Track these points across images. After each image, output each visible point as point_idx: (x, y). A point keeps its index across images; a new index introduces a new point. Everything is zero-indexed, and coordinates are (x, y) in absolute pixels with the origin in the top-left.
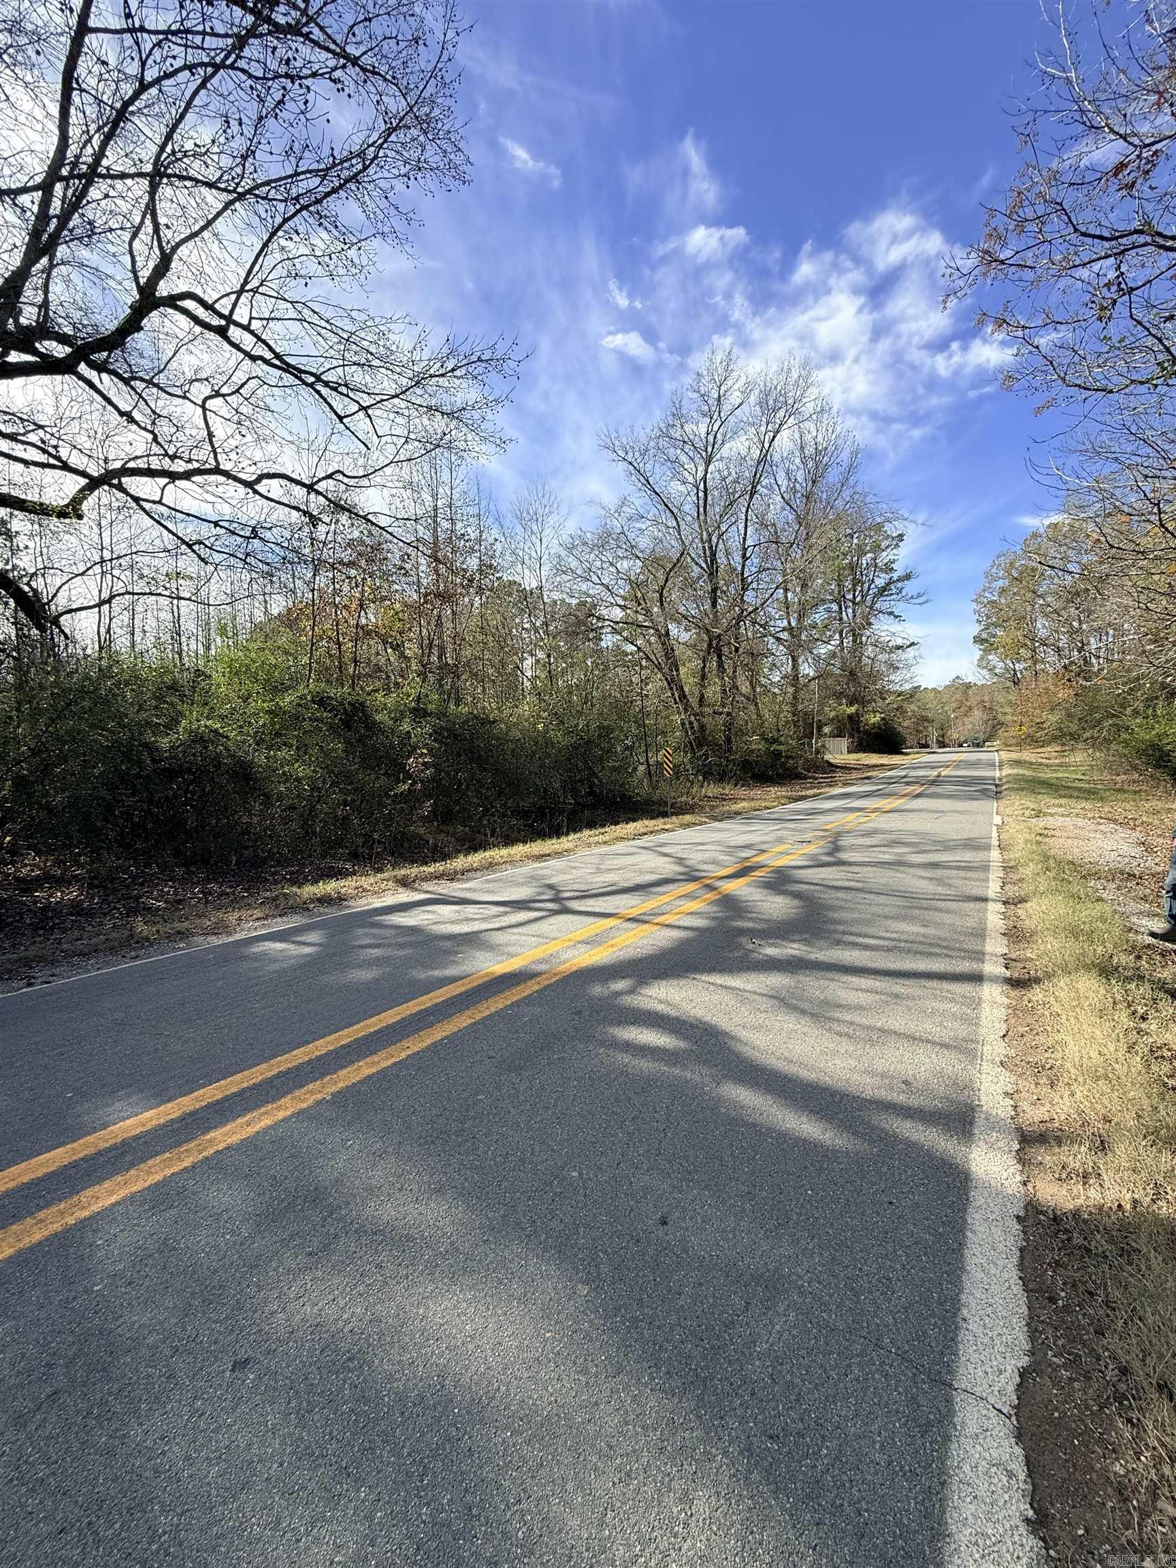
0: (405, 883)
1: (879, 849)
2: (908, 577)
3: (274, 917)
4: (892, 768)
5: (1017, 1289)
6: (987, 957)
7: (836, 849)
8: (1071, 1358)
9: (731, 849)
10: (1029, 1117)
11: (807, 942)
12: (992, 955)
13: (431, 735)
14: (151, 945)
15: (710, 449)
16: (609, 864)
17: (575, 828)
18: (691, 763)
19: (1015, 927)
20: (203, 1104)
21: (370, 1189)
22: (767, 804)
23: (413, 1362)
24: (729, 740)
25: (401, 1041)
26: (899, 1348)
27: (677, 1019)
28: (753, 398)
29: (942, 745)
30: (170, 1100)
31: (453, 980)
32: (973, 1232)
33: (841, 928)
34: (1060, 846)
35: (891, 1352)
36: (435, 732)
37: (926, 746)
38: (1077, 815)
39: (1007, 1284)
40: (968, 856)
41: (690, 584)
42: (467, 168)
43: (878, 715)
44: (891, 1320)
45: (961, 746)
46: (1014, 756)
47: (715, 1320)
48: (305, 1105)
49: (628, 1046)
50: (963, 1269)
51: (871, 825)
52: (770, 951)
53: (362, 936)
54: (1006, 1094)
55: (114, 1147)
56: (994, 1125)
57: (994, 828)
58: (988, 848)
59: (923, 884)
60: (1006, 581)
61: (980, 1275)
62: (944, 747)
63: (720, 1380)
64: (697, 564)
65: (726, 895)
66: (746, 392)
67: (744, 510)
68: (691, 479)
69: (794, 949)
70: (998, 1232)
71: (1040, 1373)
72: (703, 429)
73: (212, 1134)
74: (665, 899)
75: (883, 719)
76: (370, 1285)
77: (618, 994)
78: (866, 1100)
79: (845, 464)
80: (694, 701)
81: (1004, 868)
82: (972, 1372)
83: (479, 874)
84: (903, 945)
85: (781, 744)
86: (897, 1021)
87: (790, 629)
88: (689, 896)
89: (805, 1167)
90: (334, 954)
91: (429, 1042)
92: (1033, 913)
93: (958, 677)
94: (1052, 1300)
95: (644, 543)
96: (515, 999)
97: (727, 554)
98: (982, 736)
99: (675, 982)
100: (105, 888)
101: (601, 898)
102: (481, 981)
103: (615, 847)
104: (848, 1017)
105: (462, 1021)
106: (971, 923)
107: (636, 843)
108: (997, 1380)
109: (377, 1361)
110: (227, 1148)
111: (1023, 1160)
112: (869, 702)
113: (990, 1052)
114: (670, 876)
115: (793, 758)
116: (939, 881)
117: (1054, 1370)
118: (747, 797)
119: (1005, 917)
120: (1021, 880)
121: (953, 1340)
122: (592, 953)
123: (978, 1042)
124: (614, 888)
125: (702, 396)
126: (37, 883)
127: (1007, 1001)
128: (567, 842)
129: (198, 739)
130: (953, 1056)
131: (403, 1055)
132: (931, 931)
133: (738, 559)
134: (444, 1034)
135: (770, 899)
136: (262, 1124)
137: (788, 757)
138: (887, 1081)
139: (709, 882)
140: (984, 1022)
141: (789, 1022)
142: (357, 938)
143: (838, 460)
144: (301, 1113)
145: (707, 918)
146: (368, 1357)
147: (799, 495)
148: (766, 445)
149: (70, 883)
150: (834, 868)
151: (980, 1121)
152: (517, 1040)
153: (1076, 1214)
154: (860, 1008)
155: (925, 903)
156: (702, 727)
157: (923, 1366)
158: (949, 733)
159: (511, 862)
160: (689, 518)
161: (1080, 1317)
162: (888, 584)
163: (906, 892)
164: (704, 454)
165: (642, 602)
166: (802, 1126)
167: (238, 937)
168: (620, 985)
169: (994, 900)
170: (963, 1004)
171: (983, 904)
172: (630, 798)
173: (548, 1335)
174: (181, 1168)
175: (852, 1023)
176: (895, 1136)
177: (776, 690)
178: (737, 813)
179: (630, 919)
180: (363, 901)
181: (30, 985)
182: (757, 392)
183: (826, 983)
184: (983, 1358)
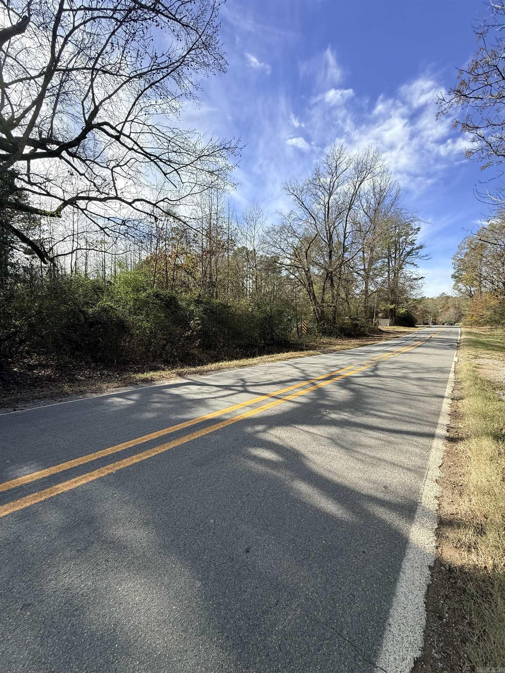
0: (180, 375)
1: (396, 370)
2: (421, 247)
3: (122, 387)
4: (409, 333)
5: (422, 609)
6: (439, 426)
7: (376, 369)
8: (445, 655)
9: (327, 367)
10: (445, 510)
11: (352, 413)
12: (441, 424)
13: (202, 312)
14: (69, 396)
15: (331, 189)
16: (271, 371)
17: (260, 355)
18: (317, 327)
19: (455, 411)
20: (61, 470)
21: (116, 520)
22: (349, 347)
23: (105, 615)
24: (334, 318)
25: (154, 447)
26: (350, 638)
27: (281, 446)
28: (352, 166)
29: (435, 324)
30: (47, 468)
31: (186, 420)
32: (404, 573)
33: (370, 407)
34: (483, 373)
35: (346, 639)
36: (204, 310)
37: (427, 324)
38: (495, 359)
39: (416, 606)
40: (438, 376)
41: (320, 249)
42: (226, 66)
43: (404, 309)
44: (350, 621)
45: (443, 324)
46: (468, 330)
47: (259, 609)
48: (103, 475)
49: (255, 458)
50: (394, 594)
51: (395, 359)
52: (334, 416)
53: (155, 397)
54: (436, 497)
55: (16, 488)
56: (426, 513)
57: (454, 363)
58: (448, 372)
59: (414, 388)
60: (468, 250)
61: (403, 599)
62: (436, 324)
63: (253, 645)
64: (323, 240)
65: (320, 388)
66: (348, 163)
67: (346, 216)
68: (322, 203)
69: (345, 416)
70: (417, 574)
71: (426, 662)
72: (328, 180)
73: (59, 486)
74: (291, 388)
75: (406, 311)
76: (99, 570)
77: (258, 432)
78: (363, 495)
79: (394, 196)
80: (319, 301)
81: (455, 382)
82: (388, 658)
83: (214, 372)
84: (398, 417)
85: (358, 320)
86: (388, 455)
87: (364, 270)
88: (303, 388)
89: (325, 528)
90: (141, 405)
91: (167, 449)
92: (465, 405)
93: (443, 293)
94: (441, 618)
95: (300, 231)
96: (211, 431)
97: (338, 236)
98: (453, 320)
99: (285, 428)
100: (62, 370)
101: (263, 387)
102: (198, 422)
103: (276, 363)
104: (363, 451)
105: (185, 440)
106: (433, 408)
107: (286, 362)
108: (401, 664)
109: (88, 613)
110: (62, 493)
111: (438, 534)
112: (401, 303)
113: (431, 474)
114: (296, 378)
115: (363, 327)
116: (421, 387)
117: (434, 662)
118: (340, 344)
119: (451, 406)
120: (462, 389)
121: (381, 636)
122: (251, 411)
123: (426, 469)
124: (270, 382)
125: (329, 165)
126: (35, 367)
127: (445, 448)
128: (255, 360)
129: (104, 310)
130: (411, 475)
131: (153, 454)
132: (413, 411)
133: (342, 238)
134: (175, 445)
135: (339, 391)
136: (81, 483)
137: (361, 327)
138: (376, 486)
139: (313, 381)
140: (431, 459)
141: (334, 451)
142: (153, 398)
143: (390, 194)
144: (100, 478)
145: (308, 398)
146: (85, 610)
147: (372, 210)
148: (357, 188)
149: (48, 368)
150: (373, 378)
151: (419, 511)
152: (205, 451)
153: (461, 569)
154: (370, 447)
155: (413, 397)
156: (322, 312)
157: (361, 650)
158: (438, 319)
159: (228, 368)
160: (321, 220)
161: (454, 630)
162: (412, 250)
163: (405, 391)
164: (328, 191)
165: (298, 256)
166: (328, 506)
167: (105, 394)
168: (260, 428)
169: (447, 398)
170: (422, 448)
171: (441, 399)
172: (289, 342)
173: (174, 607)
174: (39, 501)
175: (365, 454)
176: (374, 515)
177: (358, 297)
178: (334, 351)
179: (273, 397)
180: (162, 382)
181: (15, 410)
182: (354, 163)
183: (357, 433)
184: (395, 650)
